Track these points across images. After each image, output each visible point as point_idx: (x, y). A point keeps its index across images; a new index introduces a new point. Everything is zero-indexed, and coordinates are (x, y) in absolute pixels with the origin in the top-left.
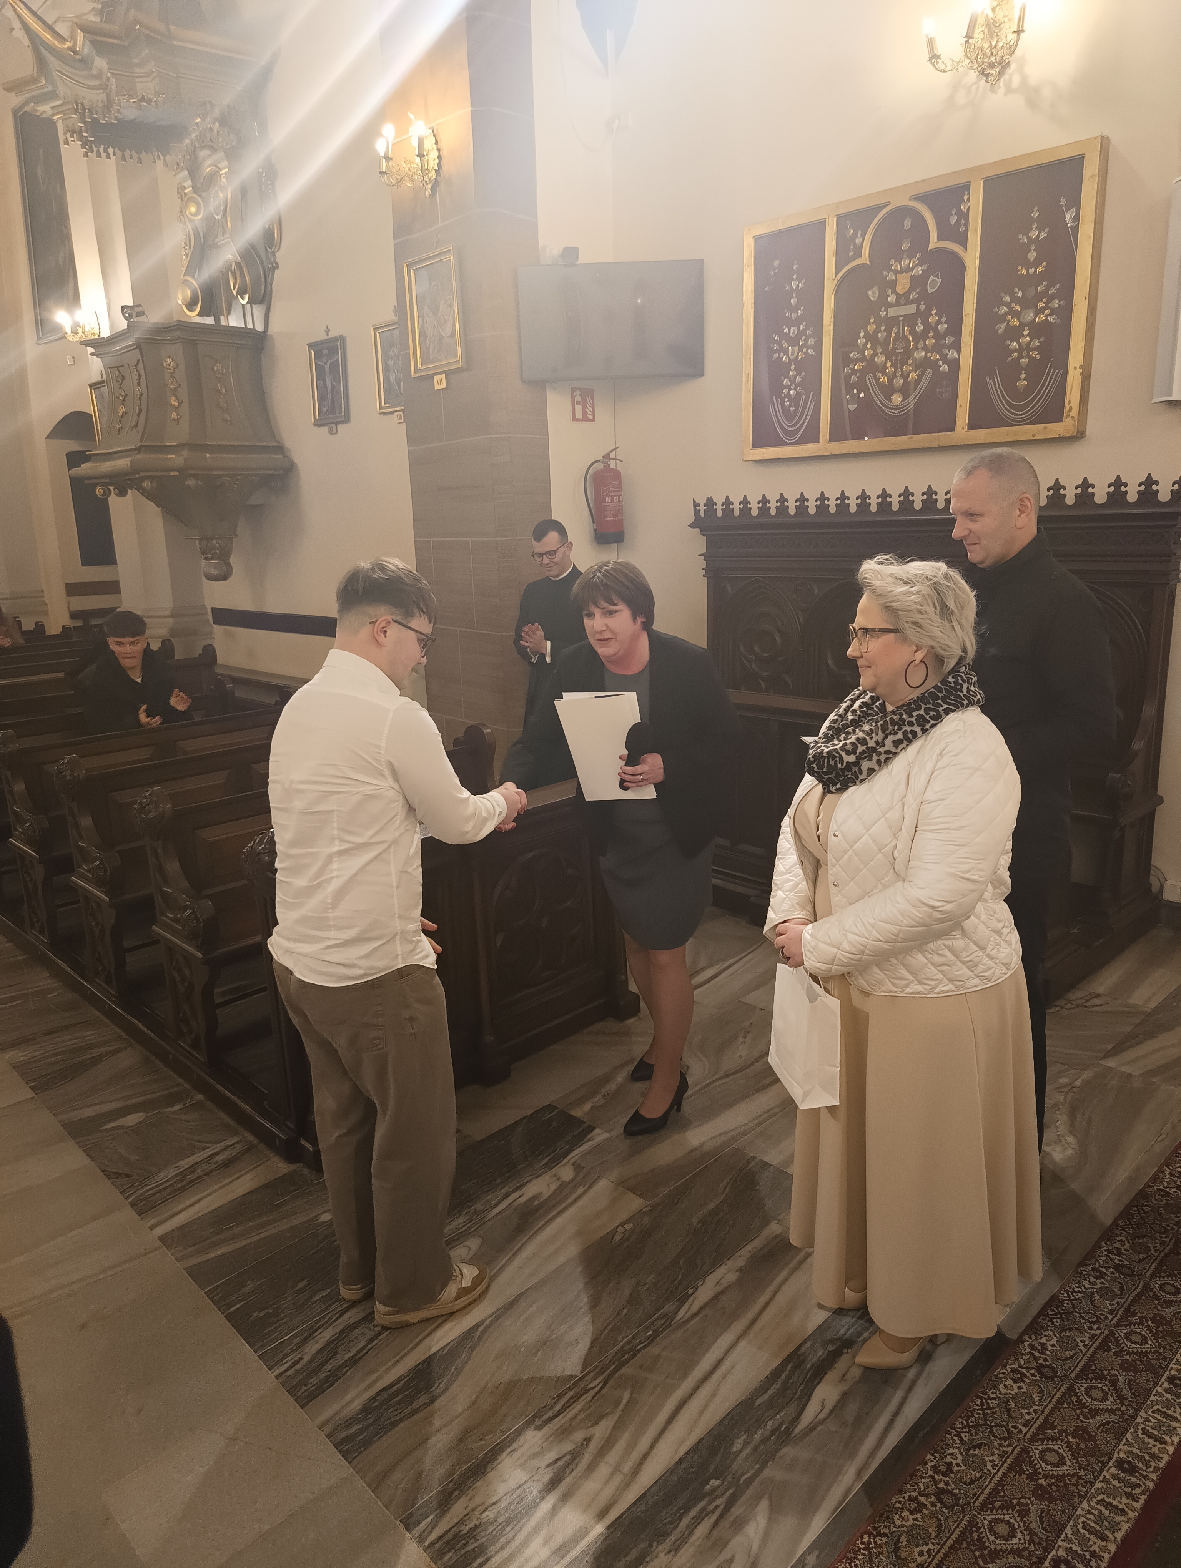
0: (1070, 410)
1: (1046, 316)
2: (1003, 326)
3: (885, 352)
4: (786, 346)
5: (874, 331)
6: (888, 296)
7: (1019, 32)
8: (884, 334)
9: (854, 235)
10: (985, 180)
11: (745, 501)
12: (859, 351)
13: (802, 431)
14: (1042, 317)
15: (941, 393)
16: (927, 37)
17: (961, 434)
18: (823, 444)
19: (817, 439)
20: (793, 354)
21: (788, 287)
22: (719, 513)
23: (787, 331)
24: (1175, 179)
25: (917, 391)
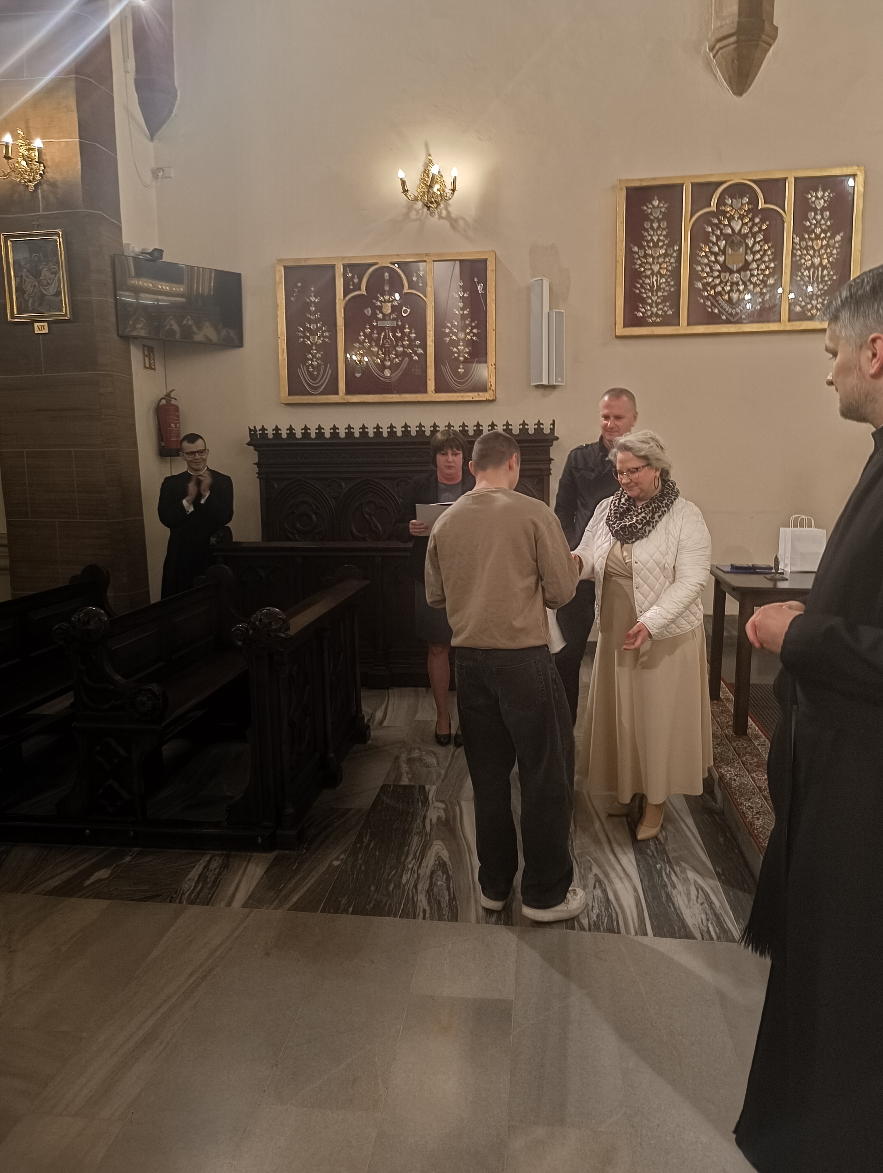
0: (491, 385)
1: (471, 337)
2: (448, 339)
3: (377, 345)
4: (308, 335)
5: (370, 333)
6: (377, 314)
7: (454, 190)
8: (376, 335)
9: (353, 277)
10: (434, 261)
11: (291, 429)
12: (360, 343)
13: (323, 387)
14: (469, 337)
15: (415, 372)
16: (401, 179)
17: (431, 395)
18: (341, 396)
19: (337, 393)
20: (314, 340)
21: (308, 300)
22: (270, 436)
23: (309, 326)
24: (532, 278)
25: (400, 370)
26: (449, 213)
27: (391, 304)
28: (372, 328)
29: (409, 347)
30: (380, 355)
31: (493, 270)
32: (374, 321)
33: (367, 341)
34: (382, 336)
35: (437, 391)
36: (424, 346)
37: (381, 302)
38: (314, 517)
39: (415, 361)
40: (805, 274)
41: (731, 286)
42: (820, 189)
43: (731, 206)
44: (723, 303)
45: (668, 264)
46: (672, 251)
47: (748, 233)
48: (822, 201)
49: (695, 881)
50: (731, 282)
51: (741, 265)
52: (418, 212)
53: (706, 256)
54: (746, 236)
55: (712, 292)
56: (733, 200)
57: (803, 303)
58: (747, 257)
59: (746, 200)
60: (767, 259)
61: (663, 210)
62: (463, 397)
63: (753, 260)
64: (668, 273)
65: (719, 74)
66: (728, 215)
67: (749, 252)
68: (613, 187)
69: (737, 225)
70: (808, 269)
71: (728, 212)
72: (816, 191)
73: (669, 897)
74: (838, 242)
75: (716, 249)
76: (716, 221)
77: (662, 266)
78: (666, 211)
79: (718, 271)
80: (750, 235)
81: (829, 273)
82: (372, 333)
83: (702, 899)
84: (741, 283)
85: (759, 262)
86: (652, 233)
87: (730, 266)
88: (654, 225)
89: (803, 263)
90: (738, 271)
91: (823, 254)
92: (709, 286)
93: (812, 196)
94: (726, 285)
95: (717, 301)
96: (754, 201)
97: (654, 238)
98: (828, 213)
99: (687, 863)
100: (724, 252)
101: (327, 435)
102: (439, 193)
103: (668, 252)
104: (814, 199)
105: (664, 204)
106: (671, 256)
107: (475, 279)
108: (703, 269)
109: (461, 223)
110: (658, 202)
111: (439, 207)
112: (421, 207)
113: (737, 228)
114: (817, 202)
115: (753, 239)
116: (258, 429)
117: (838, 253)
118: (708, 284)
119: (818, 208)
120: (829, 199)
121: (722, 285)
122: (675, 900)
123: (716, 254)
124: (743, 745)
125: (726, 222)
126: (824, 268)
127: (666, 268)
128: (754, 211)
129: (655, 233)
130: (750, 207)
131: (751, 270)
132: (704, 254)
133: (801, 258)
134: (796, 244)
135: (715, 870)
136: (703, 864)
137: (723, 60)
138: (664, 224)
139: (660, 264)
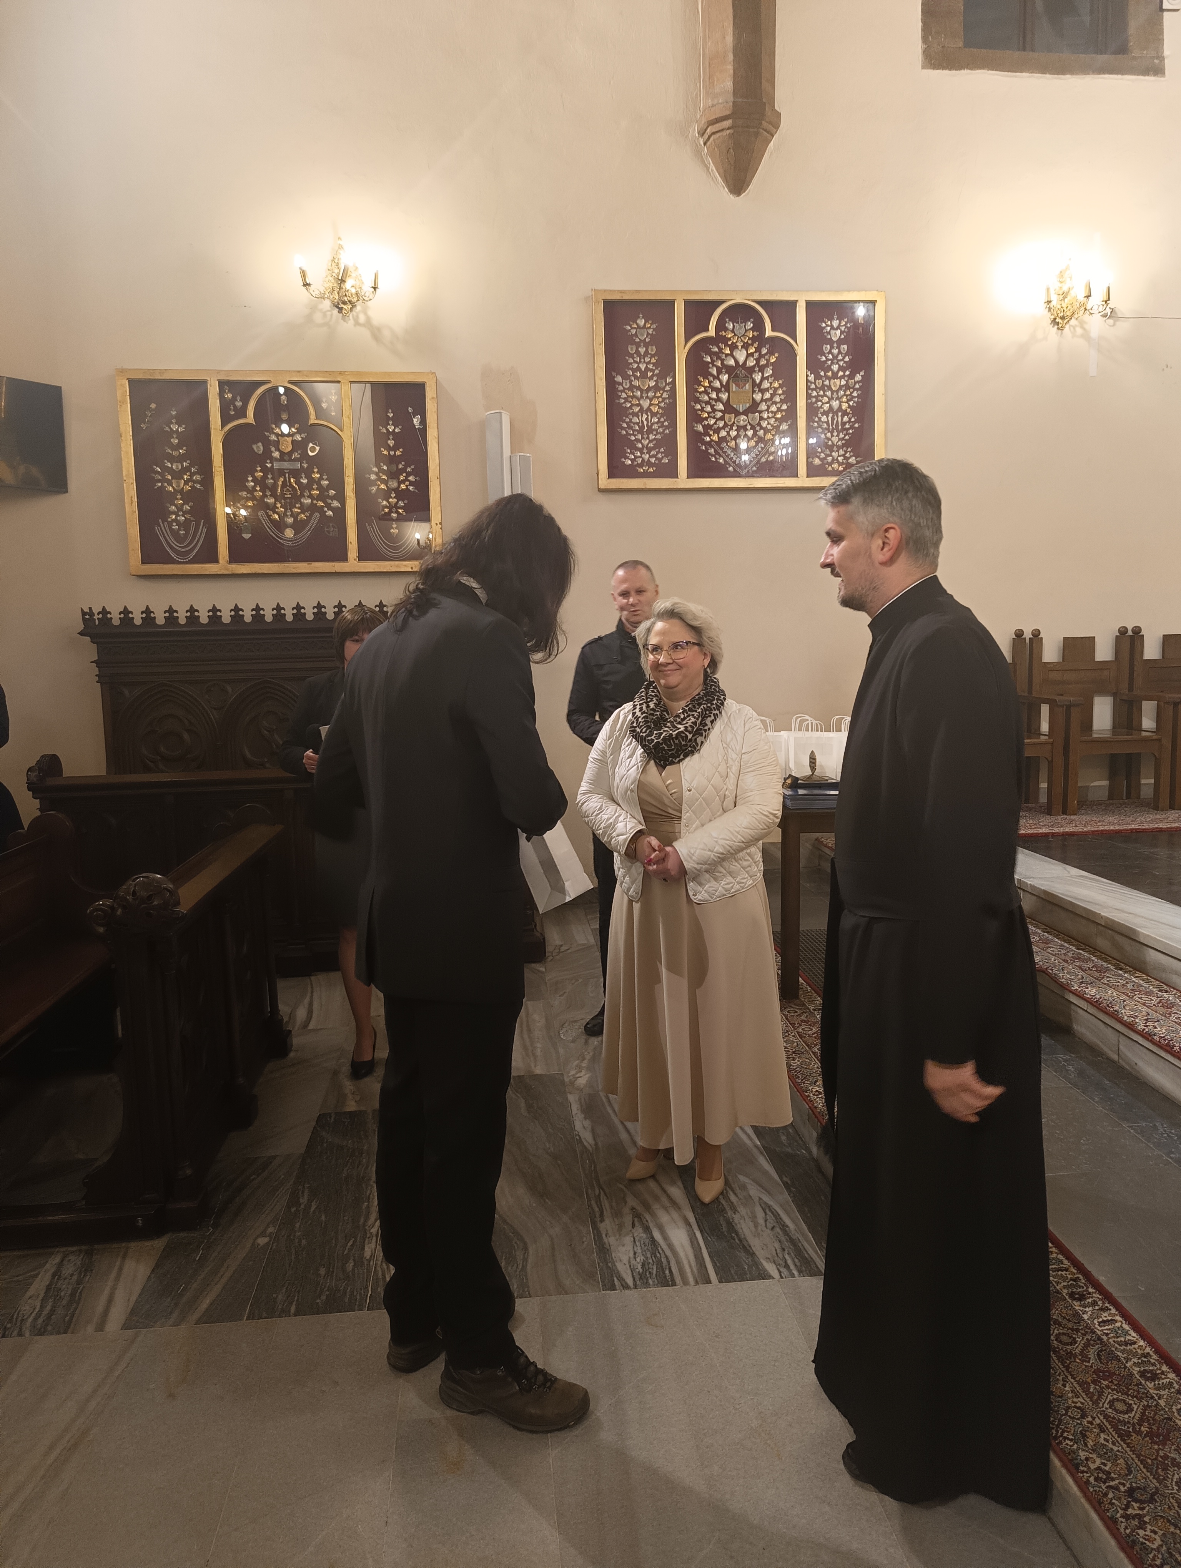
1: (407, 486)
2: (374, 489)
3: (274, 495)
4: (170, 478)
5: (262, 477)
6: (272, 452)
7: (375, 288)
8: (271, 481)
9: (234, 399)
10: (352, 382)
11: (148, 611)
12: (248, 491)
13: (195, 552)
14: (403, 486)
15: (329, 532)
16: (300, 269)
17: (353, 563)
18: (223, 564)
19: (216, 560)
20: (178, 486)
21: (167, 429)
22: (116, 622)
23: (170, 466)
24: (486, 412)
25: (308, 528)
26: (368, 319)
27: (291, 438)
28: (265, 470)
29: (319, 498)
30: (278, 508)
31: (433, 398)
32: (268, 461)
33: (258, 489)
34: (280, 483)
35: (361, 558)
36: (342, 498)
37: (277, 435)
38: (186, 736)
39: (330, 517)
40: (822, 420)
41: (738, 430)
42: (836, 317)
43: (733, 331)
44: (729, 452)
45: (660, 399)
46: (664, 384)
47: (754, 366)
48: (838, 332)
49: (760, 1199)
50: (737, 426)
51: (748, 405)
52: (324, 314)
53: (706, 392)
54: (751, 370)
55: (715, 438)
56: (735, 324)
57: (823, 455)
58: (754, 396)
59: (750, 325)
60: (777, 399)
61: (650, 331)
62: (398, 566)
63: (762, 400)
64: (661, 411)
65: (712, 166)
66: (730, 343)
67: (757, 389)
68: (587, 299)
69: (741, 356)
70: (826, 413)
71: (730, 339)
72: (831, 319)
73: (730, 1224)
74: (858, 382)
75: (717, 384)
76: (716, 350)
77: (652, 402)
78: (654, 333)
79: (721, 411)
80: (757, 369)
81: (850, 419)
82: (265, 477)
83: (772, 1221)
84: (749, 427)
85: (769, 403)
86: (638, 360)
87: (735, 406)
88: (639, 349)
89: (819, 406)
90: (745, 413)
91: (842, 397)
92: (711, 430)
93: (827, 326)
94: (731, 429)
95: (722, 449)
96: (759, 326)
97: (640, 365)
98: (845, 347)
99: (746, 1176)
100: (727, 388)
101: (204, 620)
102: (353, 291)
103: (659, 385)
104: (829, 328)
105: (651, 324)
106: (663, 389)
107: (410, 409)
108: (703, 408)
109: (386, 333)
110: (643, 321)
111: (354, 309)
112: (329, 308)
113: (741, 359)
114: (833, 332)
115: (760, 374)
116: (95, 611)
117: (858, 397)
118: (709, 427)
119: (835, 339)
120: (846, 330)
121: (727, 429)
122: (738, 1228)
123: (718, 391)
124: (796, 1012)
125: (728, 351)
126: (845, 413)
127: (657, 405)
128: (760, 339)
129: (643, 360)
130: (756, 334)
131: (760, 412)
132: (702, 389)
133: (817, 401)
134: (811, 383)
135: (781, 1179)
136: (765, 1173)
137: (716, 149)
138: (653, 350)
139: (651, 400)
